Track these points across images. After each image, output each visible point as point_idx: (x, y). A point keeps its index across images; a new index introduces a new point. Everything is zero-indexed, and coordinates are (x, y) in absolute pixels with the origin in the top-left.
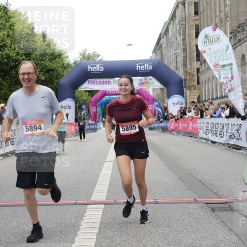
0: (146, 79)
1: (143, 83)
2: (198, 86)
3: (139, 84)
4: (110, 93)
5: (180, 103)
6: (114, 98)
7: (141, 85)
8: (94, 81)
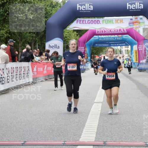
0: (137, 18)
3: (130, 23)
4: (99, 33)
6: (103, 38)
7: (131, 24)
8: (83, 21)
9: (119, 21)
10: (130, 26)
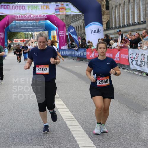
0: (62, 5)
1: (59, 9)
2: (106, 11)
4: (19, 18)
5: (98, 31)
7: (57, 11)
8: (7, 6)
9: (45, 7)
10: (56, 12)
